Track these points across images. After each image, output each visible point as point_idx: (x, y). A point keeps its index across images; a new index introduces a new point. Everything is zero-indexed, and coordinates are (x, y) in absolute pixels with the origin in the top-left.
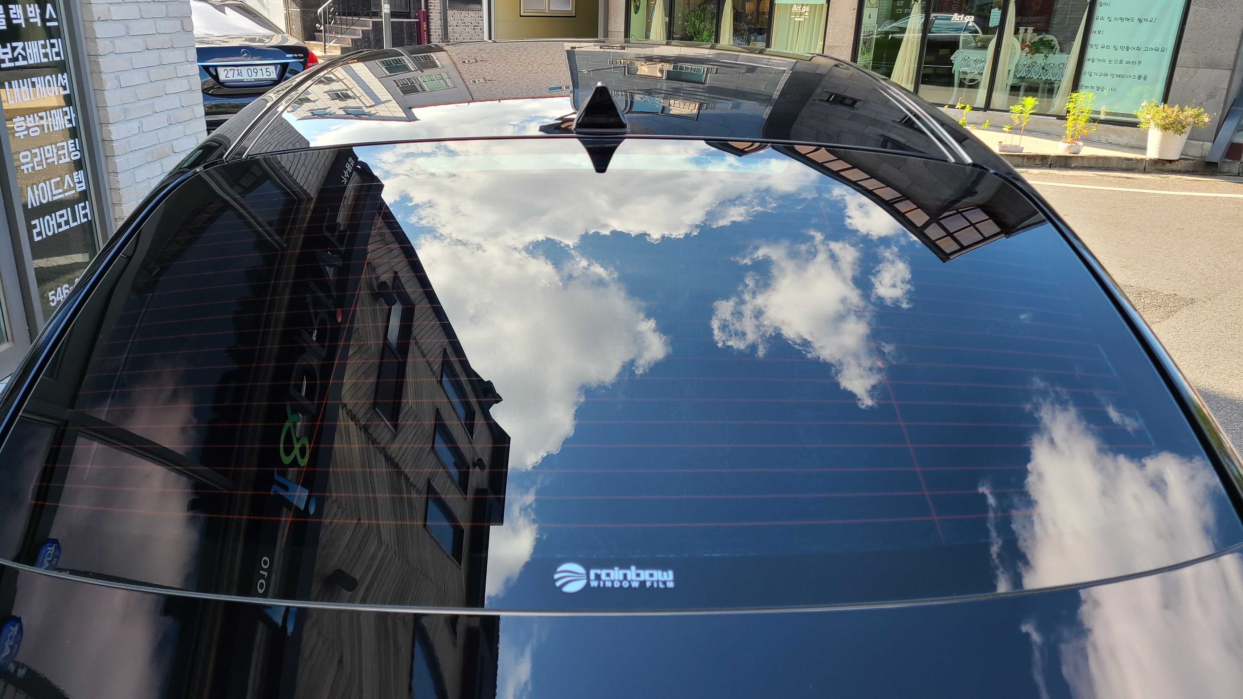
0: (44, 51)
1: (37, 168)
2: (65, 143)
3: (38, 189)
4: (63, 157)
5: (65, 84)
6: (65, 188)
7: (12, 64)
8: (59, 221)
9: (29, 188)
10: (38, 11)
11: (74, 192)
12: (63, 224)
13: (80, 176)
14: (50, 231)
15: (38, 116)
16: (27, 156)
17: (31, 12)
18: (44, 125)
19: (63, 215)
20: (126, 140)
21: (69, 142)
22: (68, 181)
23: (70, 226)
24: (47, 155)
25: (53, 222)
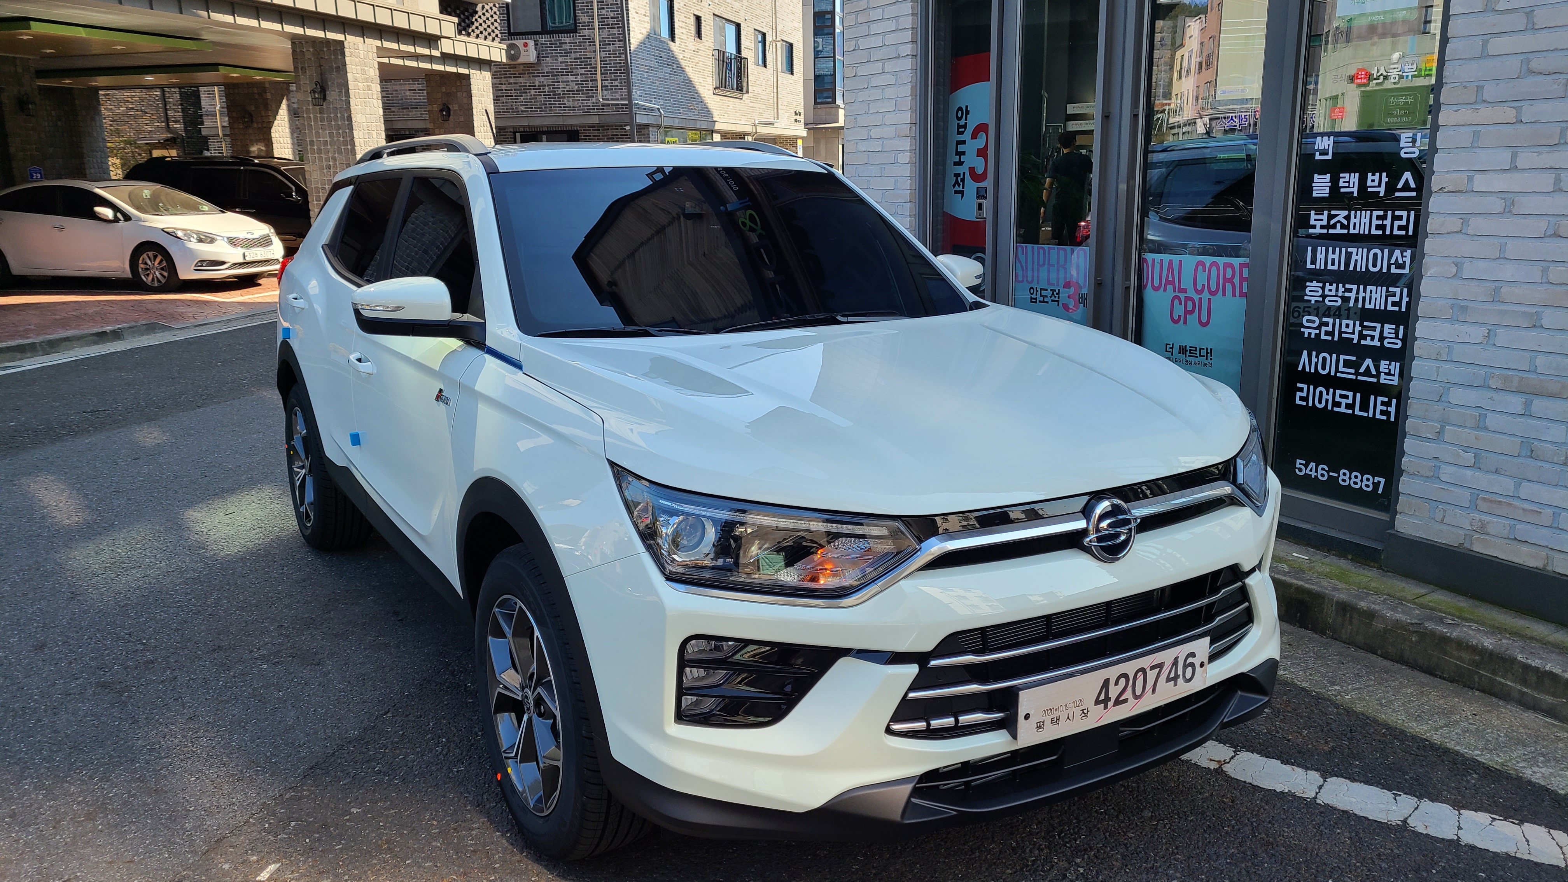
0: (1380, 222)
1: (1323, 337)
2: (1378, 326)
3: (1317, 357)
4: (1369, 338)
5: (1404, 262)
6: (1362, 370)
7: (1325, 231)
8: (1337, 399)
9: (1305, 352)
10: (1385, 179)
11: (1375, 380)
12: (1343, 405)
13: (1392, 367)
14: (1320, 402)
15: (1344, 286)
16: (1313, 322)
17: (1373, 181)
18: (1350, 297)
19: (1346, 397)
20: (1446, 344)
21: (1387, 326)
22: (1368, 367)
23: (1354, 411)
24: (1344, 329)
25: (1327, 397)
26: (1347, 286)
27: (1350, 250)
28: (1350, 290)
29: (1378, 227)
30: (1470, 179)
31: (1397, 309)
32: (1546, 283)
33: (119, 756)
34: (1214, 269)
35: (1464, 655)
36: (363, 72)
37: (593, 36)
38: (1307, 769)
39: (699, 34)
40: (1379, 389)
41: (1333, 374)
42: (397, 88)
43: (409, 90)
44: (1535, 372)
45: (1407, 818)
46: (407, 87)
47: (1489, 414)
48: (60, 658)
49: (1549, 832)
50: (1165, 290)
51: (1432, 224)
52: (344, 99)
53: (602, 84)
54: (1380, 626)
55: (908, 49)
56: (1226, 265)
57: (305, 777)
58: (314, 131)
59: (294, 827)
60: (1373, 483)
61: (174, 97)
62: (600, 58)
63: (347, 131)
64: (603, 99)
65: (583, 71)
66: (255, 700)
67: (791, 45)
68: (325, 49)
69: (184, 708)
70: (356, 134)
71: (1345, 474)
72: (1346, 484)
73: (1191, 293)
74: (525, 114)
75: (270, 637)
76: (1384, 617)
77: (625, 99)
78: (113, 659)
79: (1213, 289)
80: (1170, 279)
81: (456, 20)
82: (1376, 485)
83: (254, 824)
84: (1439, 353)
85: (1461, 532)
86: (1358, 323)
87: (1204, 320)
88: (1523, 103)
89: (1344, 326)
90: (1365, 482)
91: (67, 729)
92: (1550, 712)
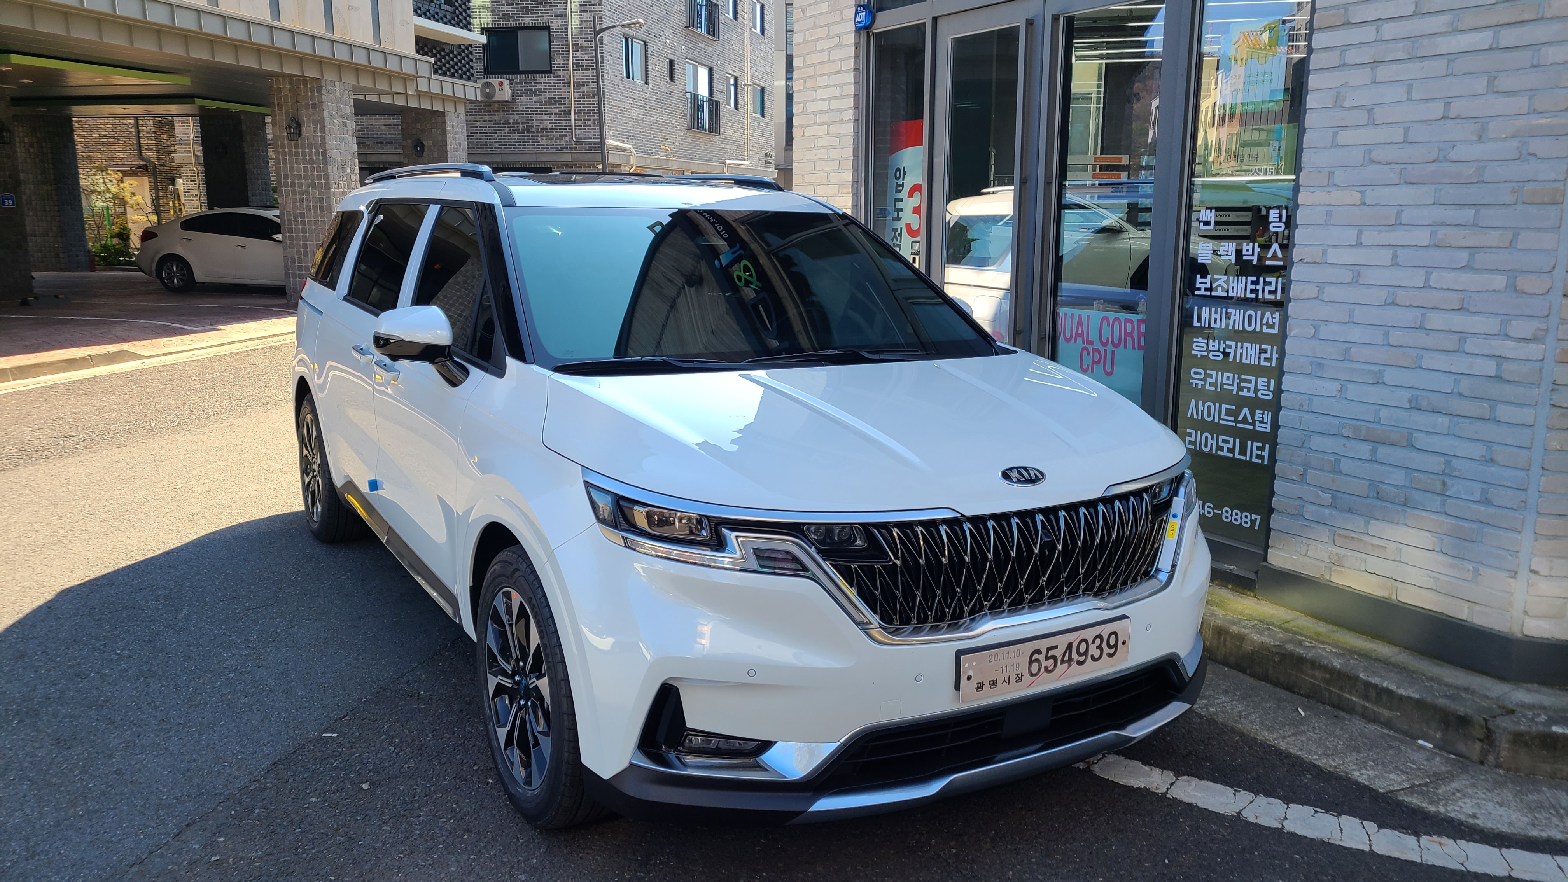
0: (1253, 287)
1: (1208, 387)
2: (1253, 379)
3: (1203, 405)
4: (1246, 390)
5: (1274, 323)
6: (1240, 418)
7: (1208, 293)
8: (1220, 444)
9: (1193, 401)
10: (1257, 249)
11: (1251, 427)
12: (1225, 450)
13: (1265, 416)
14: (1206, 446)
15: (1225, 343)
16: (1200, 374)
17: (1247, 250)
18: (1229, 354)
19: (1228, 442)
20: (1307, 397)
21: (1260, 379)
22: (1245, 414)
23: (1234, 455)
24: (1225, 381)
25: (1212, 442)
26: (1227, 343)
27: (1229, 310)
28: (1230, 347)
29: (1252, 291)
30: (1324, 252)
31: (1268, 364)
32: (1387, 345)
33: (97, 753)
34: (1117, 323)
35: (1317, 673)
36: (339, 108)
37: (567, 77)
38: (1163, 768)
39: (672, 78)
40: (1256, 436)
41: (1216, 421)
42: (371, 122)
43: (385, 125)
44: (1379, 423)
45: (1242, 810)
46: (383, 122)
47: (1343, 460)
48: (40, 666)
49: (1362, 823)
50: (1075, 342)
51: (1294, 291)
52: (319, 134)
53: (575, 123)
54: (1248, 647)
55: (850, 115)
56: (1128, 321)
57: (268, 771)
58: (288, 166)
59: (258, 813)
60: (1251, 520)
61: (147, 126)
62: (574, 98)
63: (321, 166)
64: (576, 138)
65: (557, 111)
66: (222, 705)
67: (763, 90)
68: (302, 86)
69: (156, 712)
70: (330, 168)
71: (1227, 512)
72: (1228, 520)
73: (1097, 345)
74: (498, 151)
75: (237, 649)
76: (1252, 641)
77: (598, 138)
78: (90, 667)
79: (1116, 342)
80: (1080, 331)
81: (432, 60)
82: (1253, 522)
83: (222, 811)
84: (1301, 405)
85: (1322, 565)
86: (1236, 376)
87: (1109, 369)
88: (1366, 188)
89: (1225, 378)
90: (1244, 519)
91: (48, 729)
92: (1387, 724)
